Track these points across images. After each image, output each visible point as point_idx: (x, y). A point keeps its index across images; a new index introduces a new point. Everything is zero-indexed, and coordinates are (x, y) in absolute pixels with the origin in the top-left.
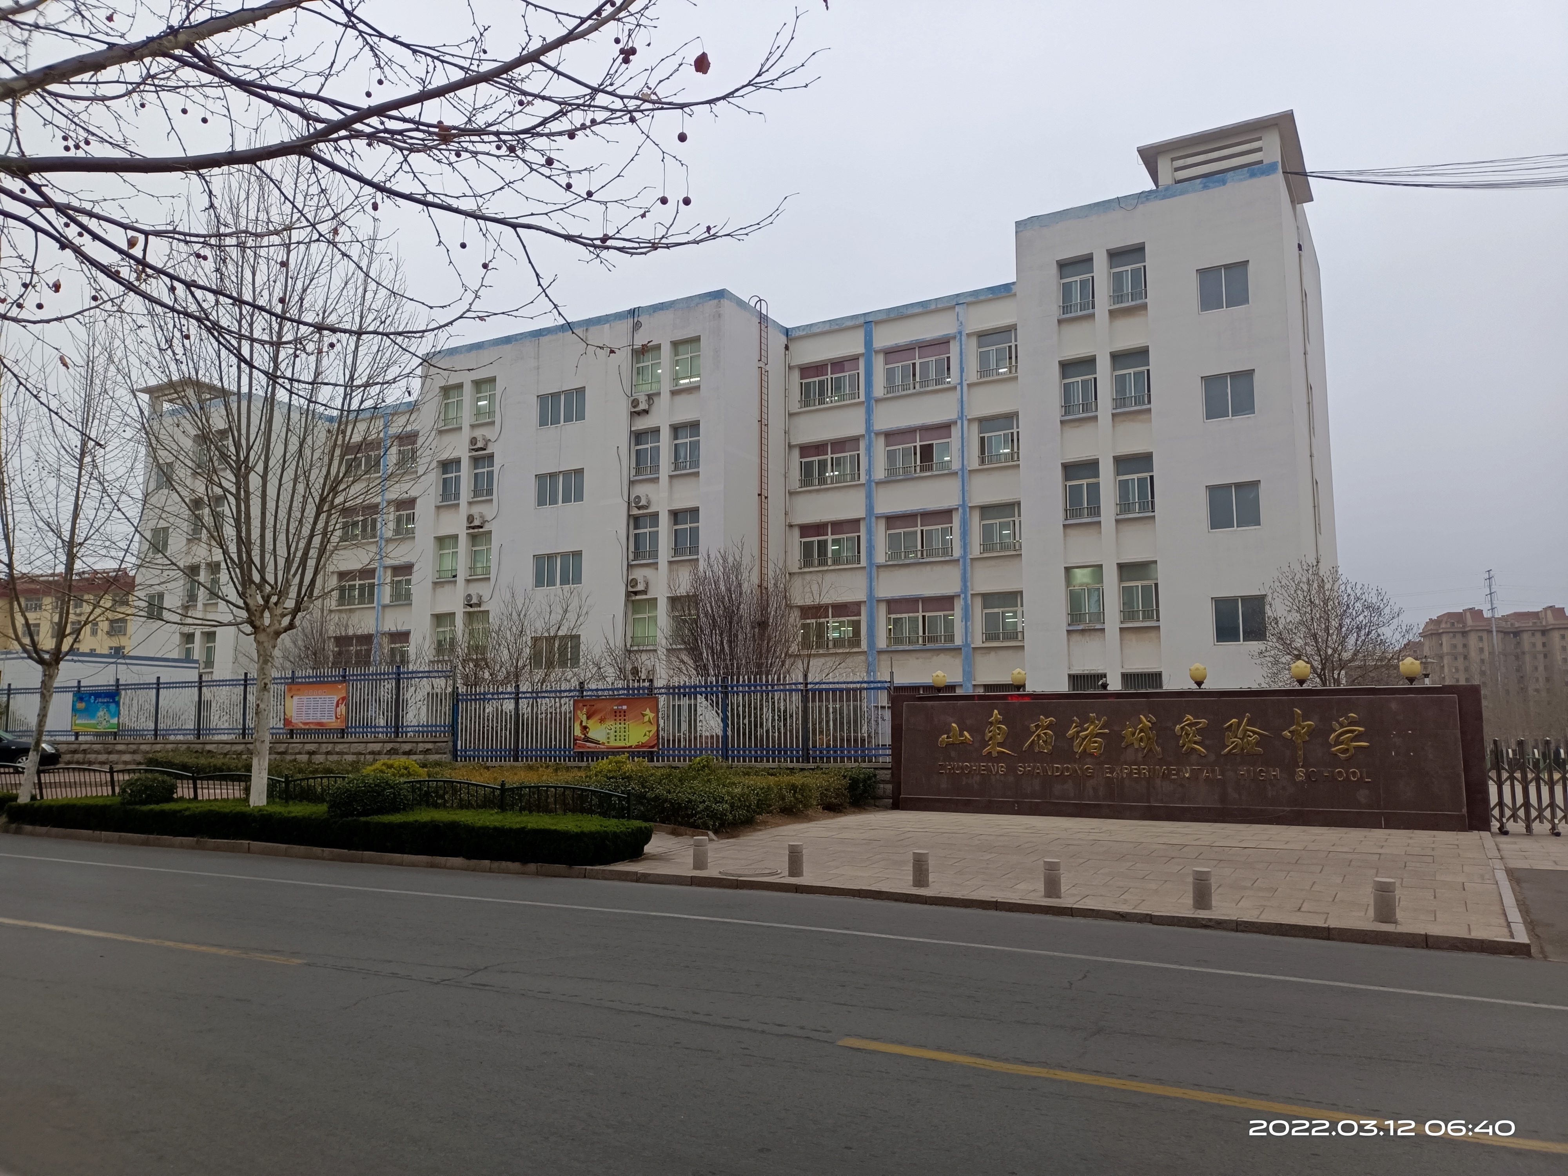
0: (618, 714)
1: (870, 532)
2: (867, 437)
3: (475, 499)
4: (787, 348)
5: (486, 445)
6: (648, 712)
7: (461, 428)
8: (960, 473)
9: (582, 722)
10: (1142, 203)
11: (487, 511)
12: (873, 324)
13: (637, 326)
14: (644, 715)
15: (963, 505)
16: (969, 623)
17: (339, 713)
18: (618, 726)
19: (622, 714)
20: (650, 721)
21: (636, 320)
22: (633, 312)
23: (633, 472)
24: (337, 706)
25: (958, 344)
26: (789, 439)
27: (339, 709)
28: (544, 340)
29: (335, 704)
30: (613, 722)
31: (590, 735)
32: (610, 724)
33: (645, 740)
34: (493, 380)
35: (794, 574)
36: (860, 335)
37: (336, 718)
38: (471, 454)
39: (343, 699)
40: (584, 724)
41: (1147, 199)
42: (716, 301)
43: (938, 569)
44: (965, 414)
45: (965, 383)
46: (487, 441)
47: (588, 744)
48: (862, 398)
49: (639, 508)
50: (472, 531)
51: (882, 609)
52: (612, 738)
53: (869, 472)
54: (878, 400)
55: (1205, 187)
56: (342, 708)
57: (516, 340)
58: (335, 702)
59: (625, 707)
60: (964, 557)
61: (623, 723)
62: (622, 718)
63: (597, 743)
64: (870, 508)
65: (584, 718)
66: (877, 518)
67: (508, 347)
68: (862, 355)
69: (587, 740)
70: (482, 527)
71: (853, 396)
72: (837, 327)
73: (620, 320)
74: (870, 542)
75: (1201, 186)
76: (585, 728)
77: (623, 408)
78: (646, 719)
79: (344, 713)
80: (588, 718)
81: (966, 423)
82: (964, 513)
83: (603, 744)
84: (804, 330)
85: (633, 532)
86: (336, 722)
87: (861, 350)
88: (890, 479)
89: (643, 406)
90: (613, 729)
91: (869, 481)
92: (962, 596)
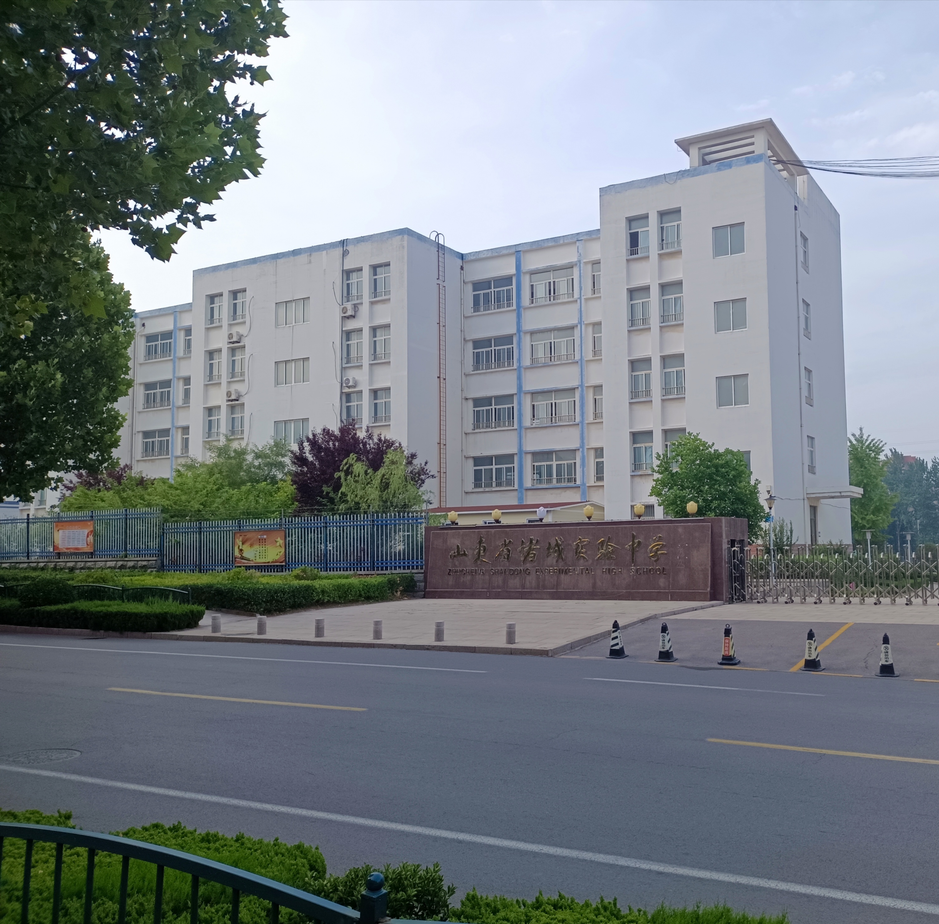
0: (261, 541)
1: (520, 404)
2: (518, 335)
3: (232, 380)
4: (462, 268)
5: (240, 339)
6: (279, 539)
7: (221, 326)
8: (579, 362)
9: (239, 546)
10: (679, 179)
11: (242, 388)
12: (521, 252)
13: (345, 253)
14: (276, 542)
15: (582, 385)
16: (585, 469)
17: (89, 542)
18: (261, 549)
19: (264, 541)
20: (280, 546)
21: (345, 249)
22: (343, 243)
23: (345, 361)
24: (88, 537)
25: (578, 269)
26: (464, 335)
27: (89, 539)
28: (280, 261)
29: (86, 535)
30: (258, 547)
31: (244, 555)
32: (256, 547)
33: (277, 558)
34: (244, 290)
35: (469, 433)
36: (512, 261)
37: (87, 545)
38: (229, 346)
39: (91, 532)
40: (240, 548)
41: (683, 176)
42: (400, 237)
43: (566, 430)
44: (583, 320)
45: (583, 298)
46: (241, 337)
47: (243, 561)
48: (514, 307)
49: (349, 387)
50: (230, 403)
51: (529, 458)
52: (258, 557)
53: (519, 360)
54: (525, 309)
55: (719, 169)
56: (91, 538)
57: (260, 261)
58: (86, 534)
59: (265, 537)
60: (582, 422)
61: (264, 546)
62: (264, 543)
63: (248, 560)
64: (520, 387)
65: (240, 544)
66: (525, 393)
67: (254, 266)
68: (514, 275)
69: (242, 558)
70: (238, 400)
71: (509, 305)
72: (496, 254)
73: (334, 248)
74: (520, 410)
75: (716, 168)
76: (241, 550)
77: (337, 315)
78: (278, 544)
79: (92, 541)
80: (243, 544)
81: (583, 327)
82: (582, 390)
83: (252, 560)
84: (474, 255)
85: (345, 405)
86: (87, 547)
87: (513, 271)
88: (533, 366)
89: (349, 313)
90: (258, 551)
91: (519, 367)
92: (581, 450)
